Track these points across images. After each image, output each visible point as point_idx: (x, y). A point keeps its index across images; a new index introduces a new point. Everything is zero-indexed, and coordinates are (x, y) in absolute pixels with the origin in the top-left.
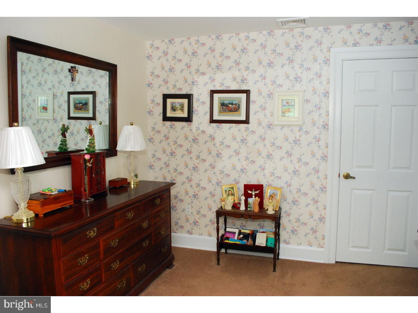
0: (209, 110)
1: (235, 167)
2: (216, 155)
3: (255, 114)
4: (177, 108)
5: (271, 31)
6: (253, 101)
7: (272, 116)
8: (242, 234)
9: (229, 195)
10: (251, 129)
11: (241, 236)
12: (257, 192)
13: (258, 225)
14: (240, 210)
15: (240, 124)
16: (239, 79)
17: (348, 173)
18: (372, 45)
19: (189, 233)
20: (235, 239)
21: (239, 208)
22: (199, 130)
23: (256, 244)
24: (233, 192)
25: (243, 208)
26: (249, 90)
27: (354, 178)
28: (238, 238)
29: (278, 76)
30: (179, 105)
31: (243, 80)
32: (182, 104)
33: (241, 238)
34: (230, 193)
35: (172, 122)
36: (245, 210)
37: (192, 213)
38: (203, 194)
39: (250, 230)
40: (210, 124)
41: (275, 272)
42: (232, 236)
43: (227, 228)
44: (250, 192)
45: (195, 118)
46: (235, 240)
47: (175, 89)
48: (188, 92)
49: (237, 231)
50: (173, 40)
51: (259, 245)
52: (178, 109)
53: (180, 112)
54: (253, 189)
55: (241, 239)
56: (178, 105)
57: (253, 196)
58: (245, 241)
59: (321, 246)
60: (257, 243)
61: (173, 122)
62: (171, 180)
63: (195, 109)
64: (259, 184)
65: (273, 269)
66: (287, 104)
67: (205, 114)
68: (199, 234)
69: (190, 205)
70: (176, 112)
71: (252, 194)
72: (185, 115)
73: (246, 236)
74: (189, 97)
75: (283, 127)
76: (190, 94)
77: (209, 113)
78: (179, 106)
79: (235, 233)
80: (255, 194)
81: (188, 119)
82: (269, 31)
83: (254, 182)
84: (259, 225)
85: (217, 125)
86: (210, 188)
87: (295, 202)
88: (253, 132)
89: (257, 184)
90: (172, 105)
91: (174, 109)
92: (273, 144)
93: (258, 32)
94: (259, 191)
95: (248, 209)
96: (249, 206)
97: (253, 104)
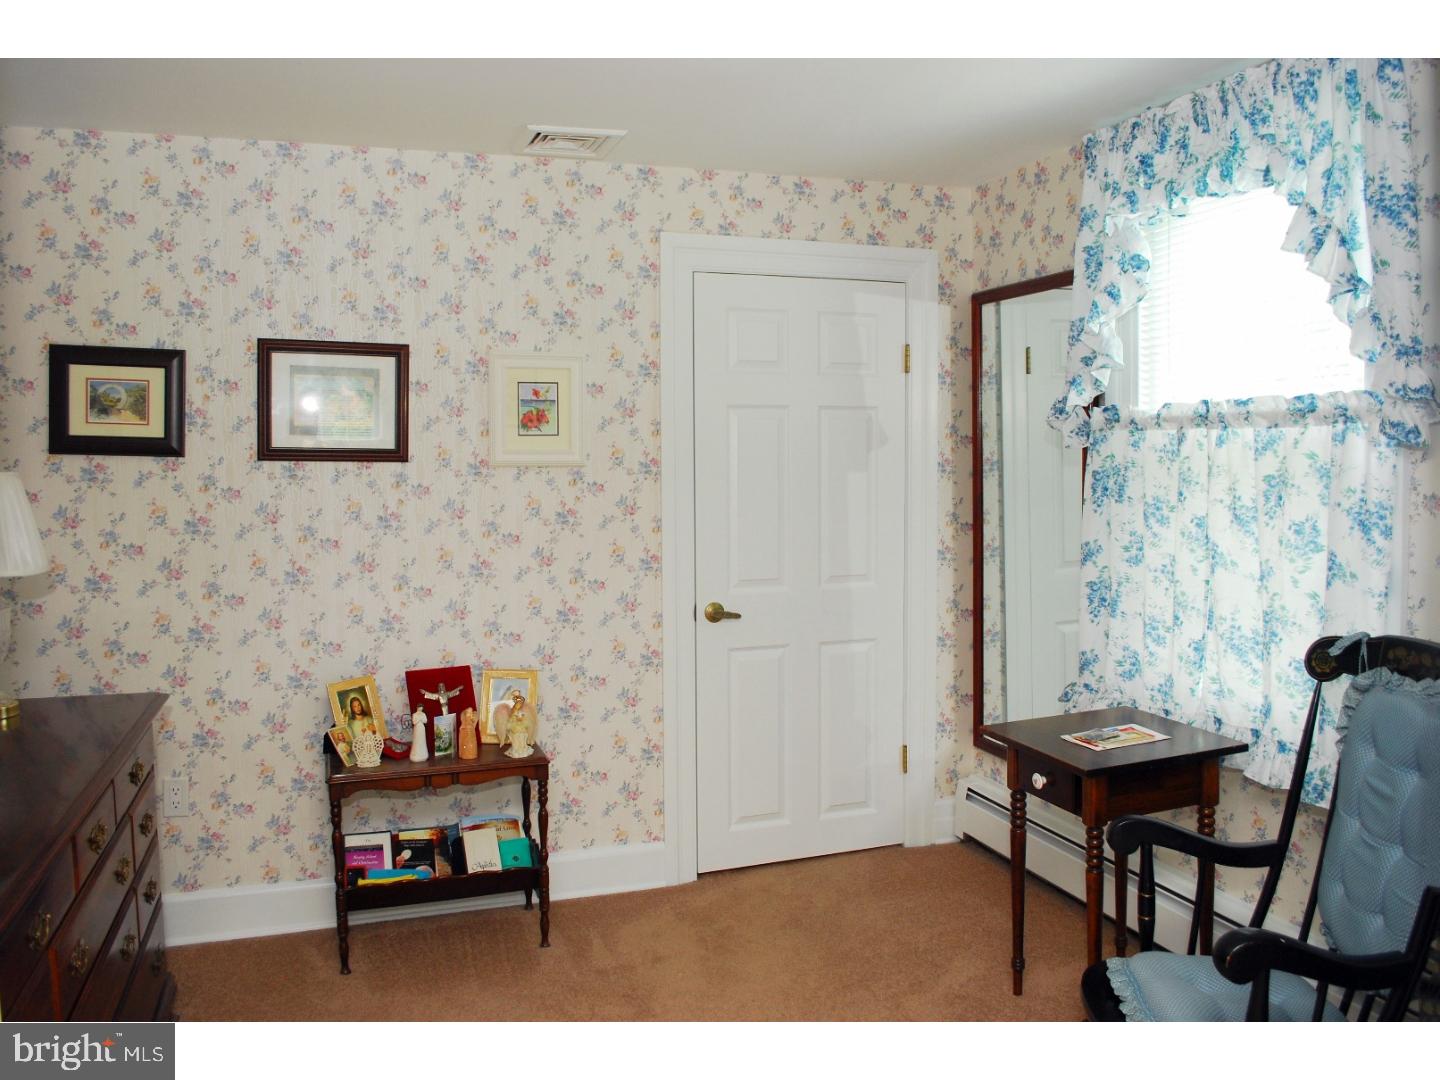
0: (254, 414)
1: (361, 615)
2: (284, 577)
3: (427, 427)
4: (119, 400)
5: (478, 156)
6: (418, 383)
7: (486, 433)
8: (406, 848)
9: (353, 717)
10: (413, 480)
11: (407, 854)
12: (456, 692)
13: (451, 807)
14: (412, 763)
15: (375, 463)
16: (366, 306)
17: (714, 604)
18: (767, 235)
19: (181, 887)
20: (386, 868)
21: (406, 754)
22: (213, 488)
23: (470, 871)
24: (363, 703)
25: (419, 753)
26: (406, 347)
27: (738, 616)
28: (395, 865)
29: (501, 303)
30: (126, 391)
31: (383, 311)
32: (138, 386)
33: (408, 860)
34: (357, 709)
35: (91, 456)
36: (428, 760)
37: (192, 806)
38: (234, 729)
39: (431, 828)
40: (260, 463)
41: (549, 946)
42: (371, 860)
43: (347, 838)
44: (428, 696)
45: (193, 439)
46: (385, 873)
47: (103, 329)
48: (164, 342)
49: (385, 841)
50: (94, 133)
51: (480, 869)
52: (120, 406)
53: (128, 416)
54: (441, 685)
55: (409, 865)
56: (123, 391)
57: (445, 710)
58: (422, 872)
59: (653, 836)
60: (473, 866)
61: (98, 459)
62: (93, 689)
63: (194, 407)
64: (448, 666)
65: (539, 938)
66: (534, 398)
67: (237, 428)
68: (228, 882)
69: (181, 778)
70: (113, 419)
71: (438, 701)
72: (155, 429)
73: (422, 852)
74: (168, 360)
75: (521, 470)
76: (171, 348)
77: (255, 423)
78: (123, 396)
79: (379, 849)
80: (449, 700)
81: (168, 447)
82: (470, 155)
83: (431, 662)
84: (456, 804)
85: (285, 467)
86: (264, 701)
87: (568, 711)
88: (423, 490)
89: (442, 666)
90: (94, 388)
91: (100, 405)
92: (491, 528)
93: (435, 153)
94: (461, 688)
95: (437, 754)
96: (437, 744)
97: (420, 393)
